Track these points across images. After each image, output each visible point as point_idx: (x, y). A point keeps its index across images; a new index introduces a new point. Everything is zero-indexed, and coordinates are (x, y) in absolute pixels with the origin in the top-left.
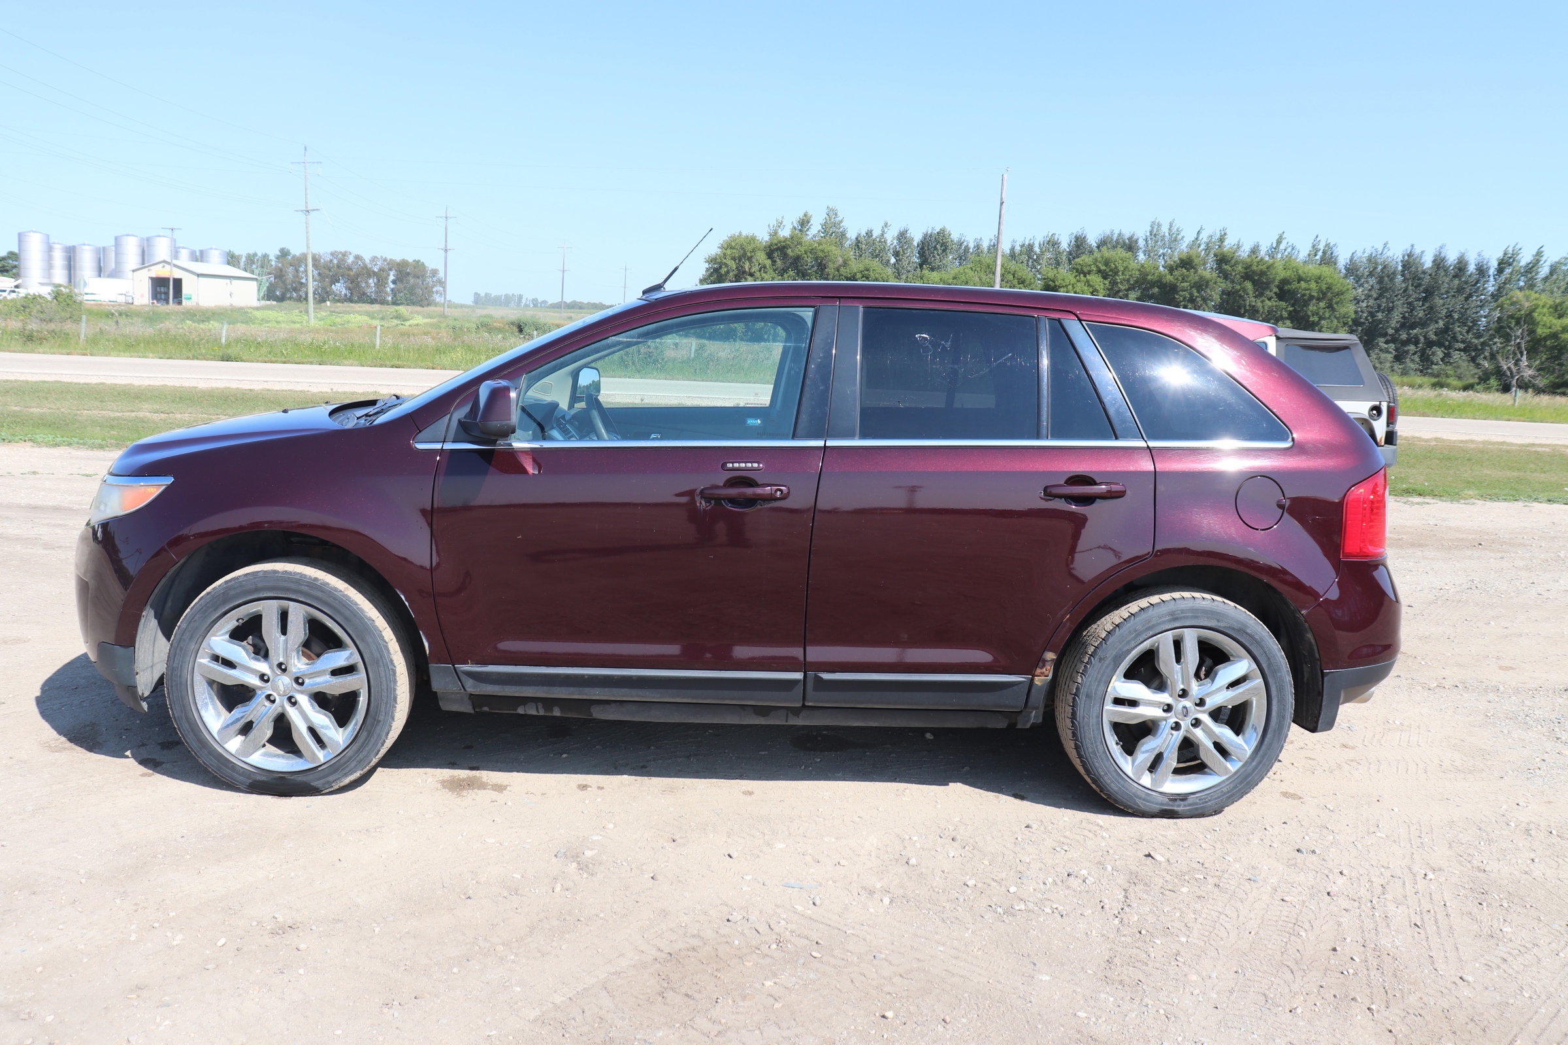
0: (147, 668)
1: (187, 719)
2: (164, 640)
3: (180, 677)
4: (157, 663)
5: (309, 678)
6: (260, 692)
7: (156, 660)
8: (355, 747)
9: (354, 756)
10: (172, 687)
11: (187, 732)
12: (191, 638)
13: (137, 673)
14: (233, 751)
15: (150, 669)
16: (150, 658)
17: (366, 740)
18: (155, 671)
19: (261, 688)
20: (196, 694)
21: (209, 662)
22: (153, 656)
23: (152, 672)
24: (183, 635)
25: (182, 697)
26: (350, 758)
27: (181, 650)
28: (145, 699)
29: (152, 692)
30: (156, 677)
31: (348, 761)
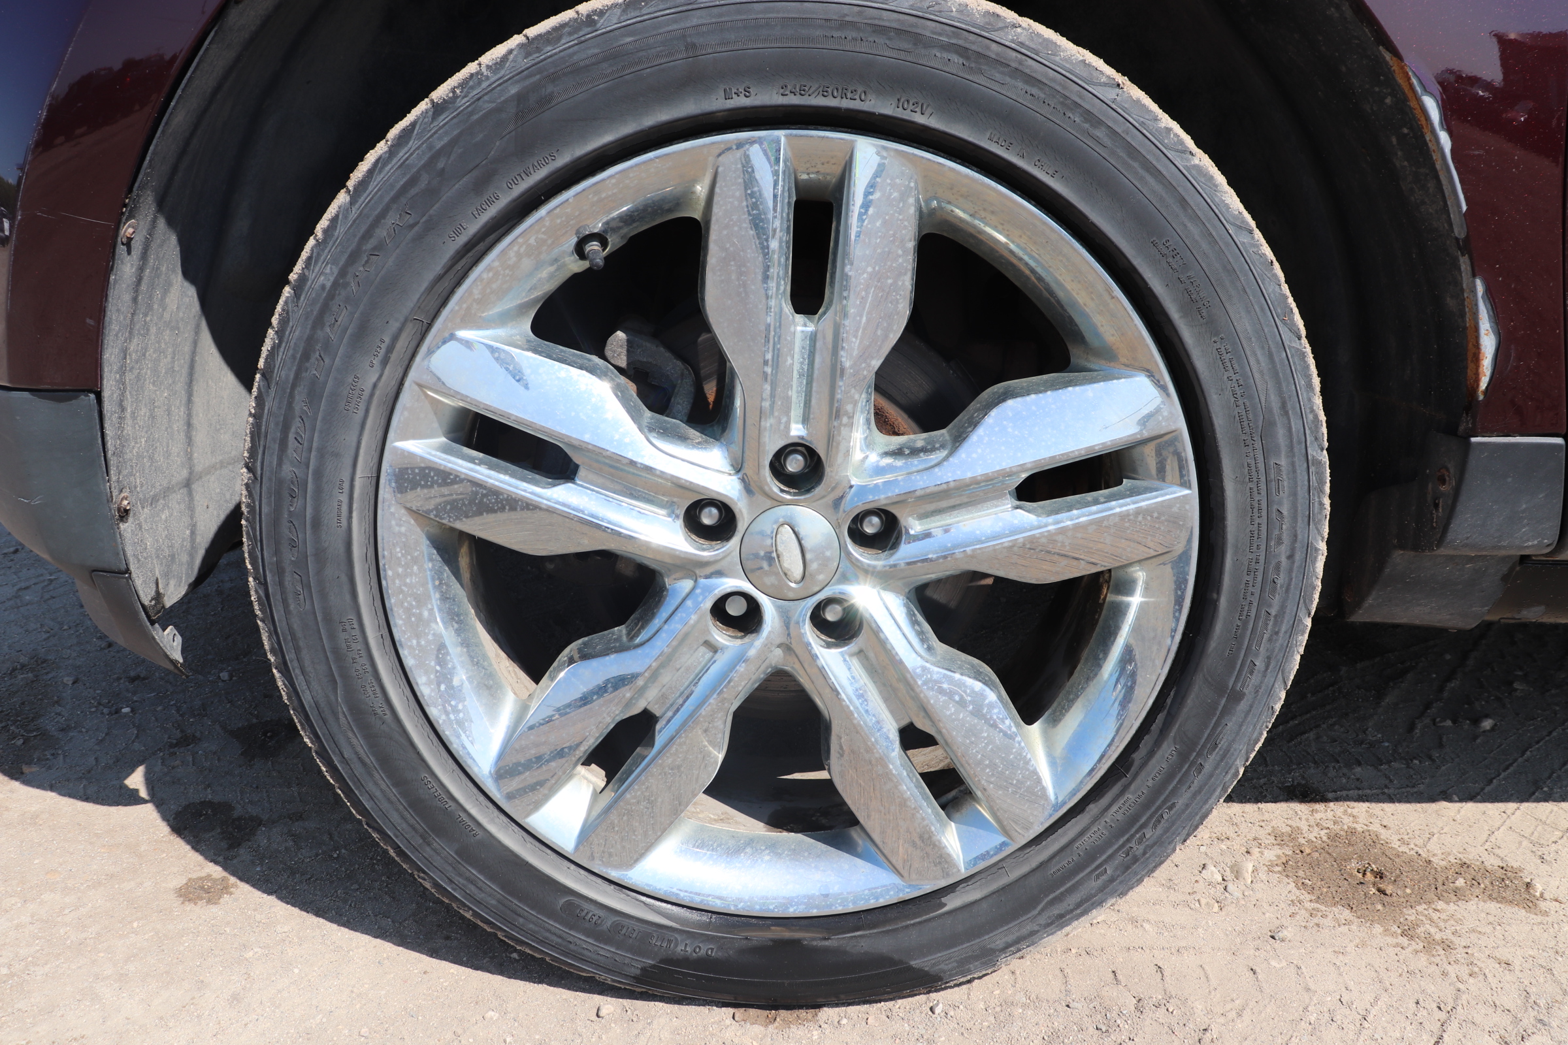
0: (167, 491)
1: (361, 715)
2: (228, 379)
3: (317, 524)
4: (210, 470)
5: (923, 516)
6: (687, 584)
7: (202, 460)
8: (1116, 808)
9: (1108, 843)
10: (280, 572)
11: (359, 770)
12: (362, 334)
13: (124, 514)
14: (567, 841)
15: (179, 496)
16: (177, 448)
17: (1170, 777)
18: (200, 500)
19: (689, 567)
20: (392, 601)
21: (445, 450)
22: (189, 440)
23: (191, 508)
24: (319, 322)
25: (328, 619)
26: (1091, 856)
27: (314, 395)
28: (165, 617)
29: (195, 585)
30: (209, 524)
31: (1079, 868)
